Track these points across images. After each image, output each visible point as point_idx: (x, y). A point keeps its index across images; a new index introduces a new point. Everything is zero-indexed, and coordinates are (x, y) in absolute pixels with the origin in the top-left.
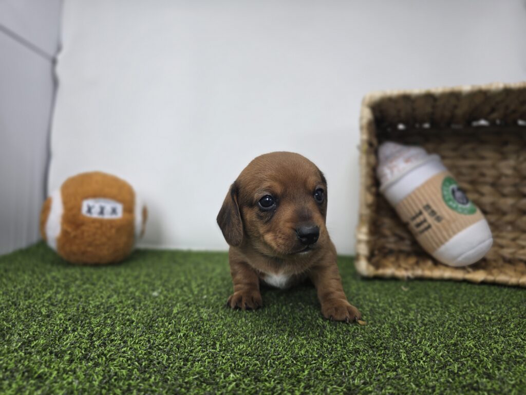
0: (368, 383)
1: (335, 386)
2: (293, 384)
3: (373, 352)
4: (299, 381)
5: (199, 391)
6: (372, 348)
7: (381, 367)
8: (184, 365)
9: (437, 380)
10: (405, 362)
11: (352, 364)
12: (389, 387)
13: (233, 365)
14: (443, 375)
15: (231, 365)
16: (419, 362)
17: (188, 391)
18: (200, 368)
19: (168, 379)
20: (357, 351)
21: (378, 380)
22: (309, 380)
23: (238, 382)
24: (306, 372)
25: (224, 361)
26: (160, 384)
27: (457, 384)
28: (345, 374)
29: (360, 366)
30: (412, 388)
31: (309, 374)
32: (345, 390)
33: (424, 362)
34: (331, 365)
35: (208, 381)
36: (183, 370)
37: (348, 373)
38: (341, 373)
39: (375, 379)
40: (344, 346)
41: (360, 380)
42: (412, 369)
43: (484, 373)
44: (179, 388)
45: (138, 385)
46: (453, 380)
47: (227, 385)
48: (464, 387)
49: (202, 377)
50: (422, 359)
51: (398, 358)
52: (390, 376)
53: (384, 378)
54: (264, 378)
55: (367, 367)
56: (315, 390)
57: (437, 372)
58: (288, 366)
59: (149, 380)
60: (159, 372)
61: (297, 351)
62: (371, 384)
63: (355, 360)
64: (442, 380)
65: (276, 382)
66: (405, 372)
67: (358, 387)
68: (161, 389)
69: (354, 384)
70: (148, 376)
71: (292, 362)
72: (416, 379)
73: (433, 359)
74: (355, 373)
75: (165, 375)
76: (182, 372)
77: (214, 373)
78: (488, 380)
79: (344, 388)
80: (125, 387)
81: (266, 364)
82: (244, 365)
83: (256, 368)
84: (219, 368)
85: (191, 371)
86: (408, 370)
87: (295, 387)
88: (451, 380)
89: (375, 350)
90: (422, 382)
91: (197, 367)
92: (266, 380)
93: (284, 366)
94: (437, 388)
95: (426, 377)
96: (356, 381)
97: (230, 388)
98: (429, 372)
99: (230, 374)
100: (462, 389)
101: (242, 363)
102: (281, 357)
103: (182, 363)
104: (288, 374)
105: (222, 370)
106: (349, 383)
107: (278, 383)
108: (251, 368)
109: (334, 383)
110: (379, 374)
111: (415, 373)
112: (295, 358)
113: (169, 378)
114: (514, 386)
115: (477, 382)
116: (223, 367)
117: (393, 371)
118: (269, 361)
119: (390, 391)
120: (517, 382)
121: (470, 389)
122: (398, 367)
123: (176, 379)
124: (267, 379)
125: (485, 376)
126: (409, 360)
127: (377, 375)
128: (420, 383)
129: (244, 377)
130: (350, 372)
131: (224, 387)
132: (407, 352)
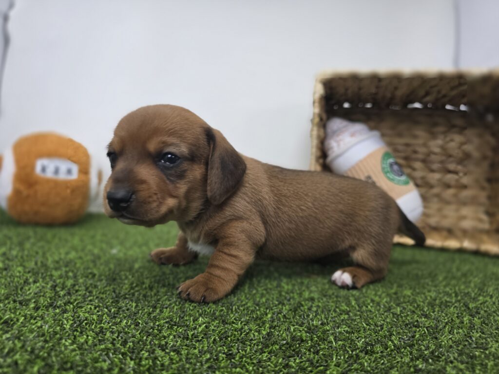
0: (325, 324)
1: (297, 327)
2: (259, 325)
3: (327, 299)
4: (264, 323)
5: (171, 332)
6: (325, 296)
7: (335, 311)
8: (153, 311)
9: (384, 321)
10: (355, 308)
11: (310, 309)
12: (344, 326)
13: (200, 311)
14: (389, 316)
15: (198, 311)
16: (367, 307)
17: (160, 333)
18: (169, 313)
19: (139, 323)
20: (312, 299)
21: (334, 321)
22: (273, 322)
23: (207, 324)
24: (269, 316)
25: (191, 308)
26: (133, 326)
27: (401, 323)
28: (304, 317)
29: (317, 310)
30: (364, 327)
31: (272, 317)
32: (306, 329)
33: (371, 307)
34: (291, 310)
35: (179, 325)
36: (152, 315)
38: (300, 316)
39: (331, 321)
40: (300, 295)
41: (318, 321)
42: (362, 312)
43: (422, 315)
44: (151, 330)
45: (110, 327)
46: (397, 320)
47: (198, 326)
48: (407, 325)
49: (171, 320)
50: (369, 304)
51: (349, 304)
52: (344, 318)
53: (338, 319)
54: (232, 320)
55: (323, 312)
56: (280, 329)
57: (383, 314)
58: (253, 311)
59: (120, 324)
60: (129, 316)
61: (258, 299)
62: (328, 324)
63: (312, 306)
64: (388, 320)
65: (243, 323)
66: (356, 315)
67: (317, 326)
68: (134, 331)
69: (313, 325)
70: (119, 320)
71: (255, 308)
72: (366, 320)
73: (378, 304)
74: (313, 315)
75: (136, 319)
76: (152, 317)
77: (183, 318)
78: (426, 319)
79: (305, 328)
80: (98, 330)
81: (232, 310)
82: (211, 311)
83: (222, 313)
84: (187, 313)
85: (161, 316)
86: (358, 313)
87: (261, 327)
89: (328, 297)
90: (372, 322)
91: (166, 313)
92: (233, 323)
93: (248, 312)
94: (385, 326)
95: (375, 318)
96: (315, 322)
97: (200, 329)
98: (376, 315)
99: (198, 318)
100: (406, 327)
101: (208, 309)
102: (244, 305)
103: (151, 310)
104: (253, 317)
105: (190, 315)
106: (309, 324)
107: (245, 325)
108: (217, 313)
109: (295, 324)
110: (334, 316)
111: (365, 316)
112: (258, 305)
113: (140, 321)
114: (447, 323)
115: (417, 321)
116: (192, 312)
117: (345, 314)
118: (234, 308)
119: (346, 329)
120: (449, 321)
121: (412, 326)
122: (350, 311)
123: (146, 323)
124: (235, 321)
125: (423, 317)
126: (358, 306)
127: (332, 318)
128: (370, 323)
129: (213, 320)
130: (308, 316)
131: (195, 328)
132: (356, 300)
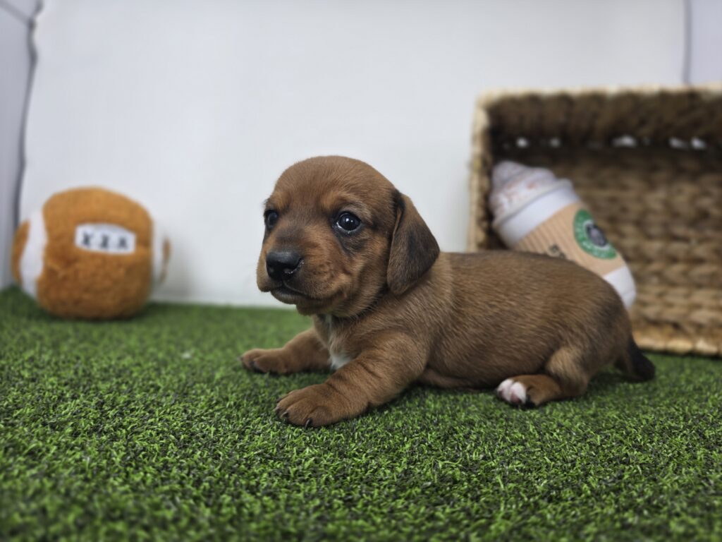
0: (489, 458)
1: (448, 462)
2: (391, 459)
3: (492, 423)
4: (399, 456)
5: (265, 468)
6: (489, 419)
7: (504, 440)
8: (240, 438)
9: (577, 454)
10: (535, 435)
11: (466, 437)
12: (517, 462)
13: (308, 438)
14: (584, 448)
15: (305, 439)
16: (552, 435)
17: (249, 469)
18: (263, 441)
19: (220, 455)
20: (471, 423)
21: (503, 455)
22: (412, 455)
23: (317, 458)
24: (408, 446)
25: (294, 434)
26: (210, 460)
27: (601, 457)
28: (458, 448)
29: (478, 439)
30: (546, 463)
31: (411, 448)
32: (460, 465)
33: (558, 434)
34: (439, 438)
35: (276, 458)
36: (238, 445)
37: (463, 447)
38: (453, 447)
39: (497, 454)
40: (453, 417)
41: (479, 454)
42: (544, 442)
43: (634, 446)
44: (237, 465)
45: (178, 460)
46: (596, 453)
47: (303, 460)
48: (611, 460)
49: (266, 452)
50: (555, 431)
51: (524, 430)
52: (518, 450)
53: (509, 452)
54: (352, 452)
55: (486, 441)
56: (423, 465)
57: (575, 445)
58: (383, 440)
59: (193, 457)
60: (205, 446)
61: (391, 423)
62: (494, 458)
63: (470, 433)
64: (583, 454)
65: (369, 457)
66: (535, 446)
67: (476, 462)
68: (212, 466)
69: (471, 459)
70: (191, 451)
71: (388, 435)
72: (549, 453)
73: (569, 430)
74: (471, 446)
75: (215, 450)
76: (238, 447)
77: (282, 448)
78: (640, 453)
79: (460, 463)
80: (160, 465)
81: (353, 437)
82: (323, 439)
83: (339, 441)
84: (289, 442)
85: (251, 446)
86: (539, 443)
87: (395, 462)
88: (593, 453)
89: (494, 421)
90: (558, 457)
91: (259, 441)
92: (355, 455)
93: (377, 440)
94: (578, 462)
95: (563, 450)
96: (474, 456)
97: (307, 465)
98: (565, 446)
99: (305, 449)
100: (609, 464)
101: (319, 436)
102: (372, 430)
103: (237, 437)
104: (384, 448)
105: (293, 445)
106: (466, 458)
107: (371, 458)
108: (332, 443)
109: (445, 458)
110: (503, 448)
111: (548, 447)
112: (391, 431)
113: (221, 453)
114: (671, 459)
115: (626, 455)
116: (295, 441)
117: (519, 445)
118: (356, 433)
119: (519, 466)
120: (675, 455)
121: (619, 463)
122: (526, 441)
123: (230, 456)
124: (357, 453)
125: (635, 449)
126: (539, 433)
127: (499, 450)
128: (556, 458)
129: (326, 452)
130: (464, 447)
131: (299, 463)
132: (535, 424)
